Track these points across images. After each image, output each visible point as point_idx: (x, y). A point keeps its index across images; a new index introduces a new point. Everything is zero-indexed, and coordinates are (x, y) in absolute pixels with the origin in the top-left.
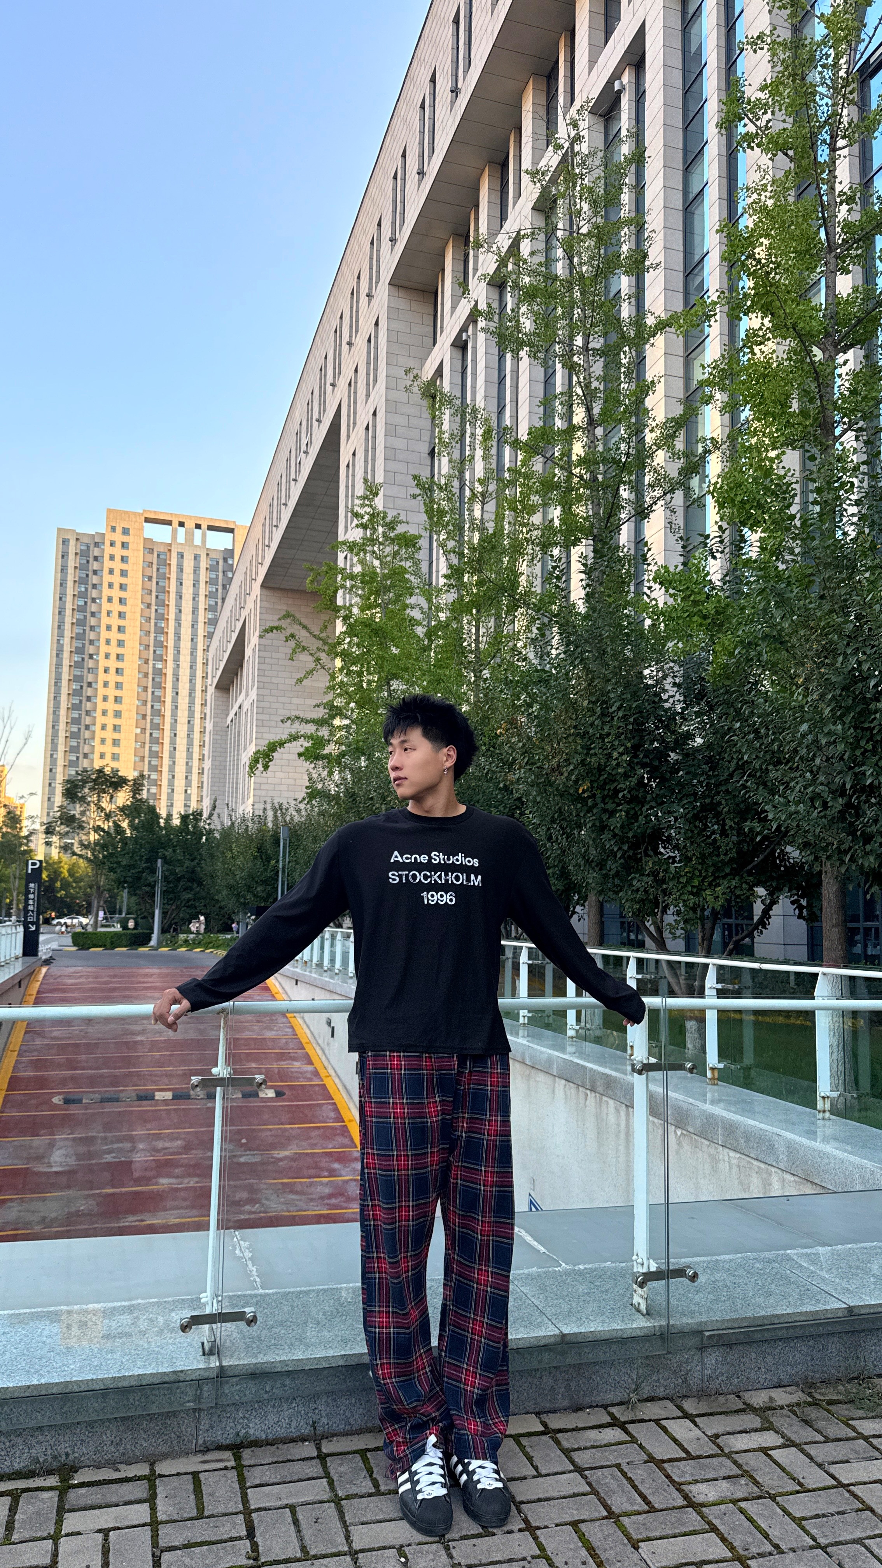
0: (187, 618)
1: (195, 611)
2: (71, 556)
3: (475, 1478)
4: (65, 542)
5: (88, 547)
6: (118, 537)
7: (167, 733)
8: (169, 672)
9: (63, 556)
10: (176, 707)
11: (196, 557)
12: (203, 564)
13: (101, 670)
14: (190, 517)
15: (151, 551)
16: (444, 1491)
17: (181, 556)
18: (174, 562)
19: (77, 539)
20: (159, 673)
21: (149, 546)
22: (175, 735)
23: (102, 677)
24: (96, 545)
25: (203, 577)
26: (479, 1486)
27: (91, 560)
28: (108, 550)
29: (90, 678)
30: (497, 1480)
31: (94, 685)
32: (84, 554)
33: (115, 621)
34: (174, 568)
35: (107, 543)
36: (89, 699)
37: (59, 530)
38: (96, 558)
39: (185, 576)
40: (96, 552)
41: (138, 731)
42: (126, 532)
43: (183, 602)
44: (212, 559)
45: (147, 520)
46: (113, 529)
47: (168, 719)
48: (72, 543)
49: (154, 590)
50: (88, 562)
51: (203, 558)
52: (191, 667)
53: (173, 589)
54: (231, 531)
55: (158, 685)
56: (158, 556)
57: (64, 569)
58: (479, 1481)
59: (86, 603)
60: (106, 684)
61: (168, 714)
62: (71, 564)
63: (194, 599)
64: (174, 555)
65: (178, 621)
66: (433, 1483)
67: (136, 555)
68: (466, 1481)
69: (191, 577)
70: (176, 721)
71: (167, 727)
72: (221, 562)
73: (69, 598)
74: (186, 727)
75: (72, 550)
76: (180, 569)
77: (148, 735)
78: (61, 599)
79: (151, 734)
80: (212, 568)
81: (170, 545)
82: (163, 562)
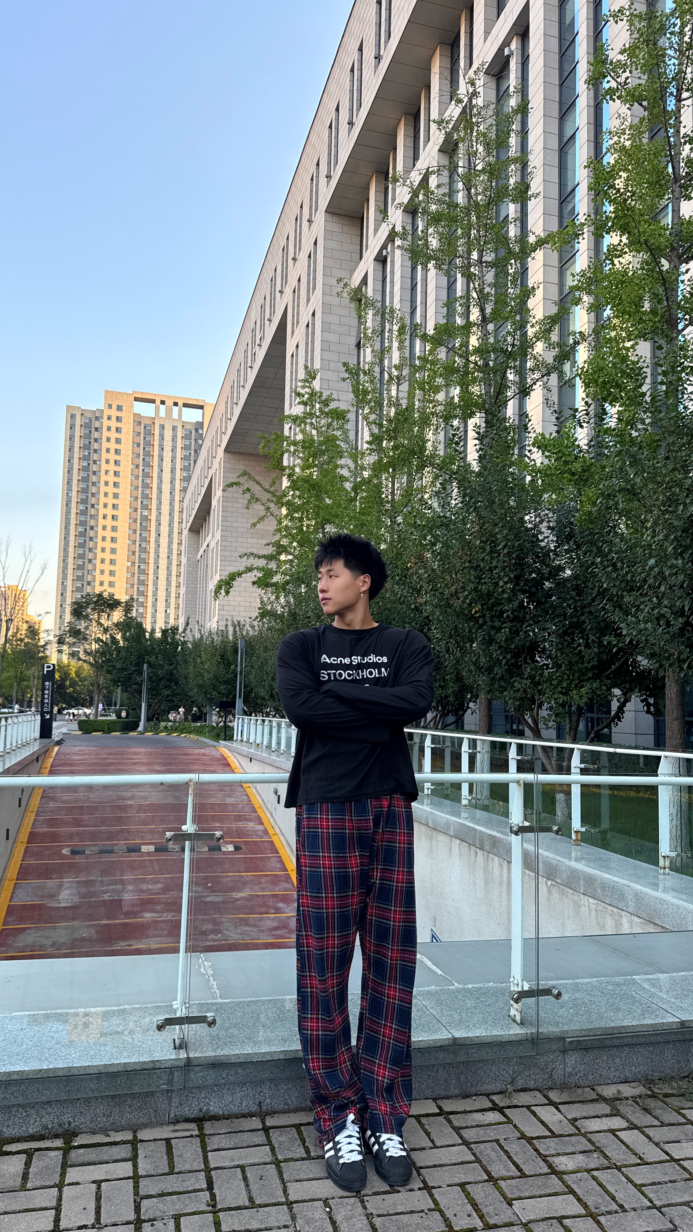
0: (167, 476)
1: (173, 470)
2: (77, 427)
3: (385, 1147)
4: (73, 416)
5: (91, 420)
6: (114, 413)
7: (152, 566)
8: (153, 518)
9: (71, 428)
10: (159, 546)
11: (174, 428)
12: (180, 434)
13: (101, 516)
14: (169, 397)
15: (140, 423)
16: (360, 1157)
17: (162, 427)
18: (157, 432)
19: (82, 414)
20: (145, 519)
21: (138, 420)
22: (158, 567)
23: (101, 522)
24: (97, 418)
25: (179, 444)
26: (388, 1154)
27: (93, 430)
28: (106, 423)
29: (92, 523)
30: (401, 1149)
31: (95, 528)
32: (87, 426)
33: (111, 479)
34: (157, 437)
35: (105, 417)
36: (91, 539)
37: (68, 407)
38: (96, 429)
39: (165, 443)
40: (97, 424)
41: (129, 564)
42: (119, 408)
43: (164, 463)
44: (186, 430)
45: (136, 399)
46: (110, 406)
47: (152, 555)
48: (78, 417)
49: (141, 454)
50: (90, 432)
51: (180, 428)
52: (170, 514)
53: (156, 453)
54: (201, 407)
55: (145, 529)
56: (145, 427)
57: (72, 438)
58: (387, 1150)
59: (89, 464)
60: (104, 528)
61: (152, 551)
62: (77, 434)
63: (172, 461)
64: (157, 426)
65: (160, 478)
66: (352, 1151)
67: (128, 427)
68: (378, 1150)
69: (170, 443)
70: (158, 556)
71: (152, 561)
72: (193, 432)
73: (76, 461)
74: (166, 561)
75: (78, 423)
76: (162, 438)
77: (137, 567)
78: (69, 461)
79: (139, 567)
80: (186, 437)
81: (154, 419)
82: (149, 433)
